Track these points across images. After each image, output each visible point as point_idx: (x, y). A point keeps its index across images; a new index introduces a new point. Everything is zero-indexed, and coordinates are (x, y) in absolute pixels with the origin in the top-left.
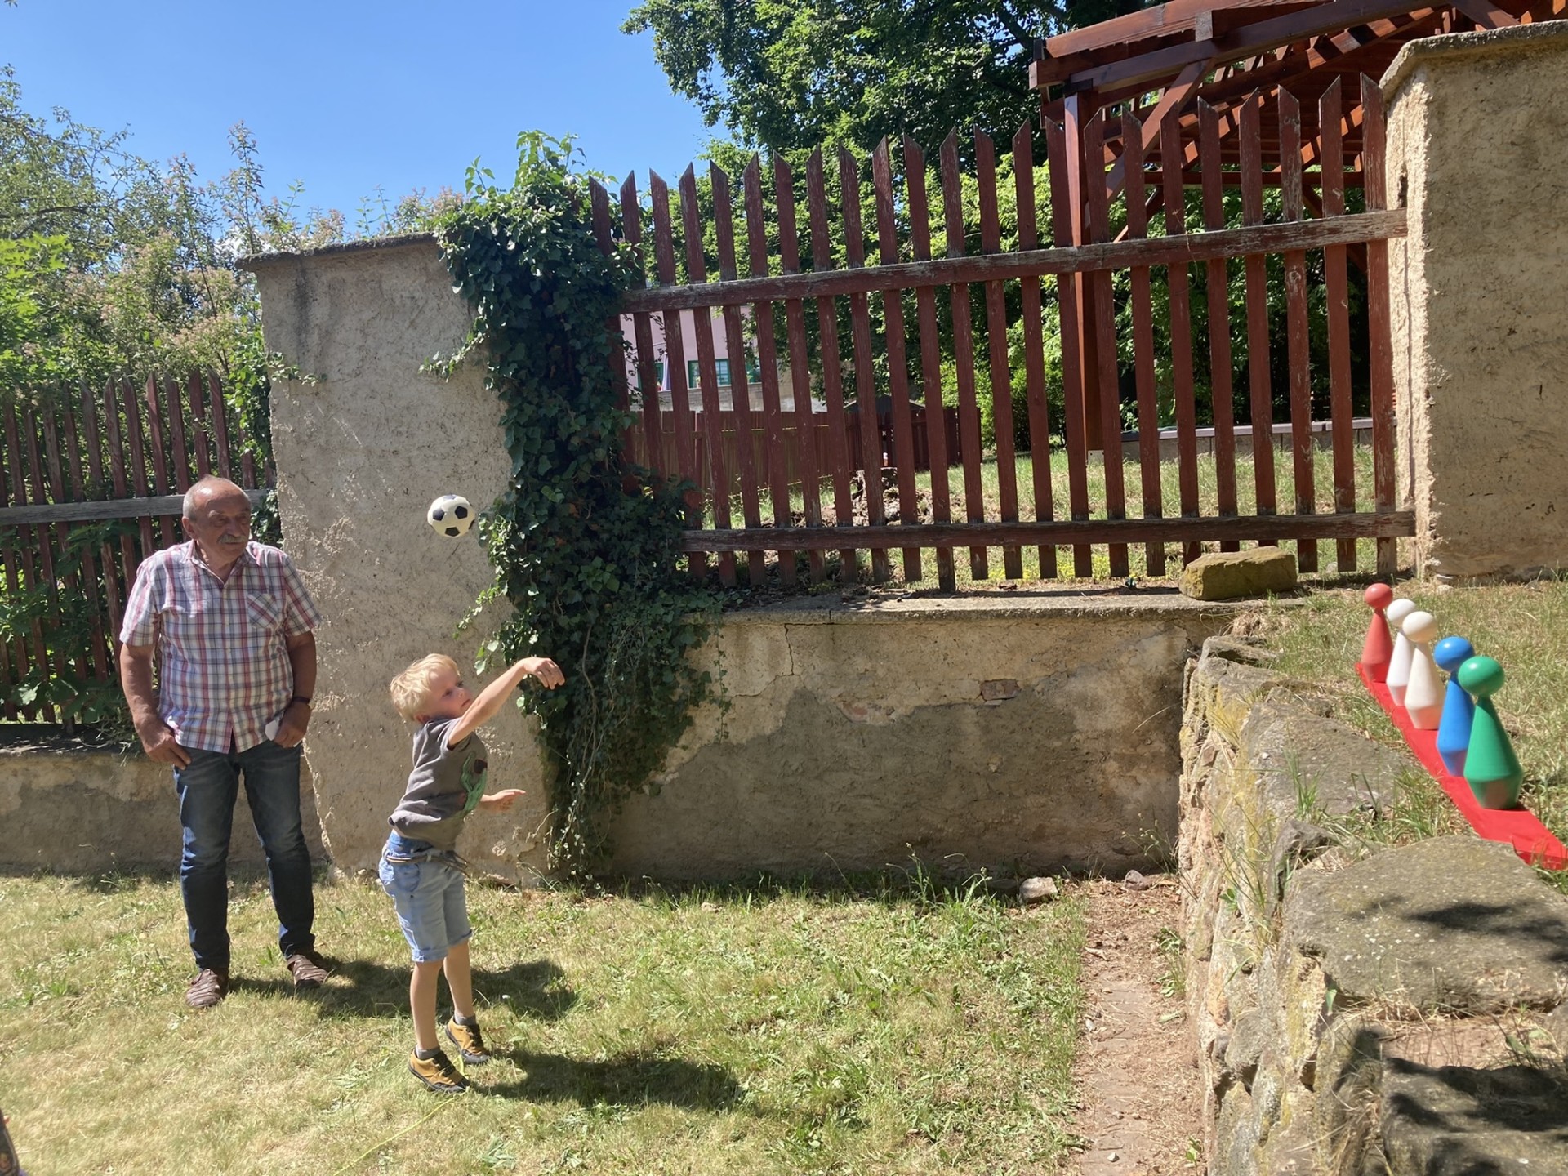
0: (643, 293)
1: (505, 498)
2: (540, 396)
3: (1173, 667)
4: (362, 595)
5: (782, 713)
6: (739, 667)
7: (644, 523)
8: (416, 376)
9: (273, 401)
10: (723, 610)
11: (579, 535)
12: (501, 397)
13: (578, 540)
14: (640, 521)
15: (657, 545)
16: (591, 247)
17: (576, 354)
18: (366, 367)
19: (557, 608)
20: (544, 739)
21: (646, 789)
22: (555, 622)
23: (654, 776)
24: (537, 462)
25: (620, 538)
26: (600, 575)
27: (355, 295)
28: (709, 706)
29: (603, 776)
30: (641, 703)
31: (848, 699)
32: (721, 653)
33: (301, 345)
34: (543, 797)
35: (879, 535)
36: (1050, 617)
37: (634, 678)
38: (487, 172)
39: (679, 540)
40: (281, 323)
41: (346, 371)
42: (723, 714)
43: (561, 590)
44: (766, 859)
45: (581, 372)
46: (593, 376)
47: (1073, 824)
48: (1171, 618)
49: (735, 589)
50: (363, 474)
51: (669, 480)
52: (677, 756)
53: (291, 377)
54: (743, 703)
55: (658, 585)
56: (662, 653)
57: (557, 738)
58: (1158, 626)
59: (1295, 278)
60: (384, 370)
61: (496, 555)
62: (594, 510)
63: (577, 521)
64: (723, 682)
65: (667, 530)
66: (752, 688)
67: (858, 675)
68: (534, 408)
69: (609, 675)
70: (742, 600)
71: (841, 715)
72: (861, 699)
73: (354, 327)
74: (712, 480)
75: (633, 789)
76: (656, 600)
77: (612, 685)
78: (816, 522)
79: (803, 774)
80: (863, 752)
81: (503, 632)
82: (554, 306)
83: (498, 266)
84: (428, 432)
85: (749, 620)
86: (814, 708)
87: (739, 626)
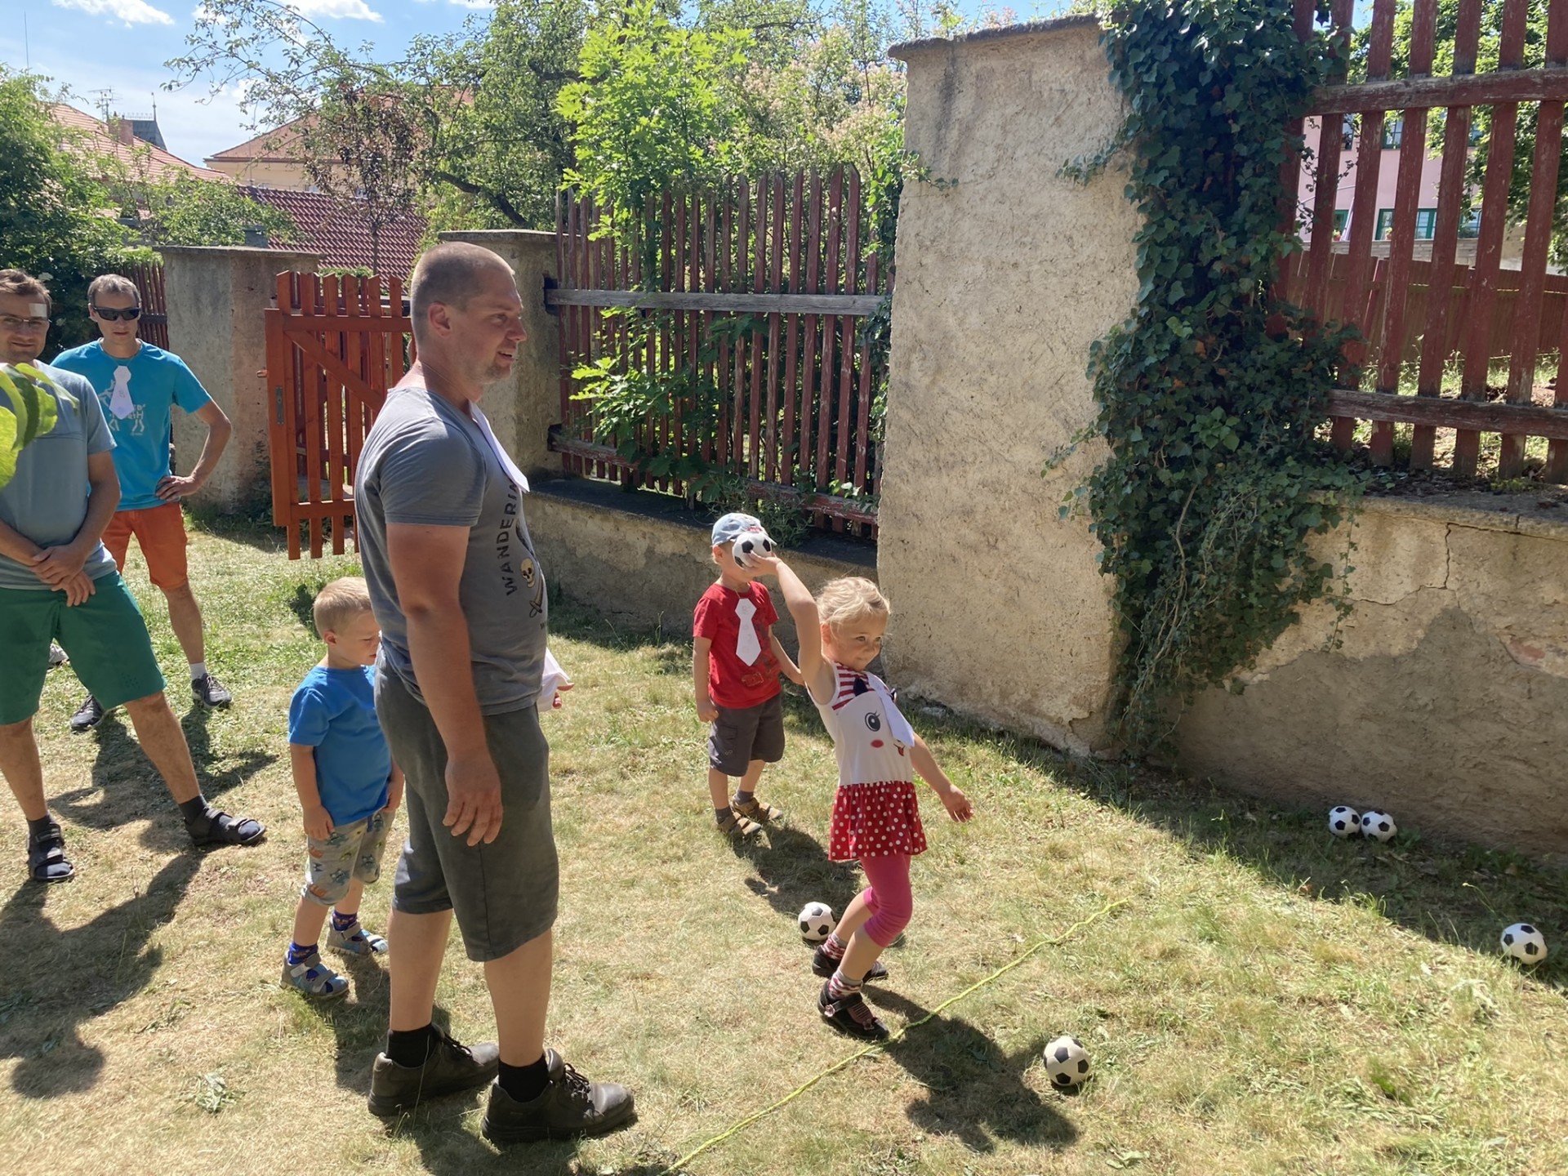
0: (1340, 90)
1: (1123, 327)
2: (1186, 211)
4: (956, 416)
5: (1420, 633)
6: (1375, 566)
7: (1284, 374)
8: (1052, 180)
9: (902, 202)
10: (1365, 493)
11: (1203, 380)
12: (1141, 209)
13: (1199, 384)
14: (1280, 371)
15: (1295, 403)
17: (1239, 163)
18: (1001, 168)
19: (1160, 460)
20: (1118, 603)
21: (1227, 684)
22: (1154, 475)
23: (1239, 672)
24: (1168, 289)
25: (1250, 389)
26: (1217, 429)
27: (1003, 87)
28: (1323, 606)
29: (1179, 660)
30: (1239, 586)
31: (1520, 634)
32: (1352, 545)
33: (939, 141)
34: (1108, 666)
37: (1236, 555)
39: (1325, 399)
40: (923, 117)
41: (980, 171)
42: (1340, 619)
43: (1167, 440)
45: (1242, 184)
46: (1255, 189)
49: (1386, 469)
50: (979, 286)
51: (1327, 326)
52: (1272, 655)
53: (924, 178)
54: (1369, 611)
55: (1287, 450)
56: (1276, 532)
57: (1134, 605)
60: (1019, 173)
61: (1103, 389)
62: (1225, 352)
63: (1202, 362)
64: (1348, 580)
65: (1312, 386)
66: (1385, 595)
67: (1542, 605)
68: (1176, 224)
69: (1206, 546)
70: (1393, 485)
71: (1504, 652)
72: (1539, 637)
73: (995, 123)
74: (1383, 332)
75: (1211, 680)
76: (1281, 468)
77: (1207, 558)
78: (1520, 401)
79: (1432, 712)
80: (1526, 705)
81: (1093, 477)
82: (1224, 103)
83: (1165, 52)
84: (1054, 245)
85: (1398, 510)
86: (1467, 636)
87: (1383, 516)
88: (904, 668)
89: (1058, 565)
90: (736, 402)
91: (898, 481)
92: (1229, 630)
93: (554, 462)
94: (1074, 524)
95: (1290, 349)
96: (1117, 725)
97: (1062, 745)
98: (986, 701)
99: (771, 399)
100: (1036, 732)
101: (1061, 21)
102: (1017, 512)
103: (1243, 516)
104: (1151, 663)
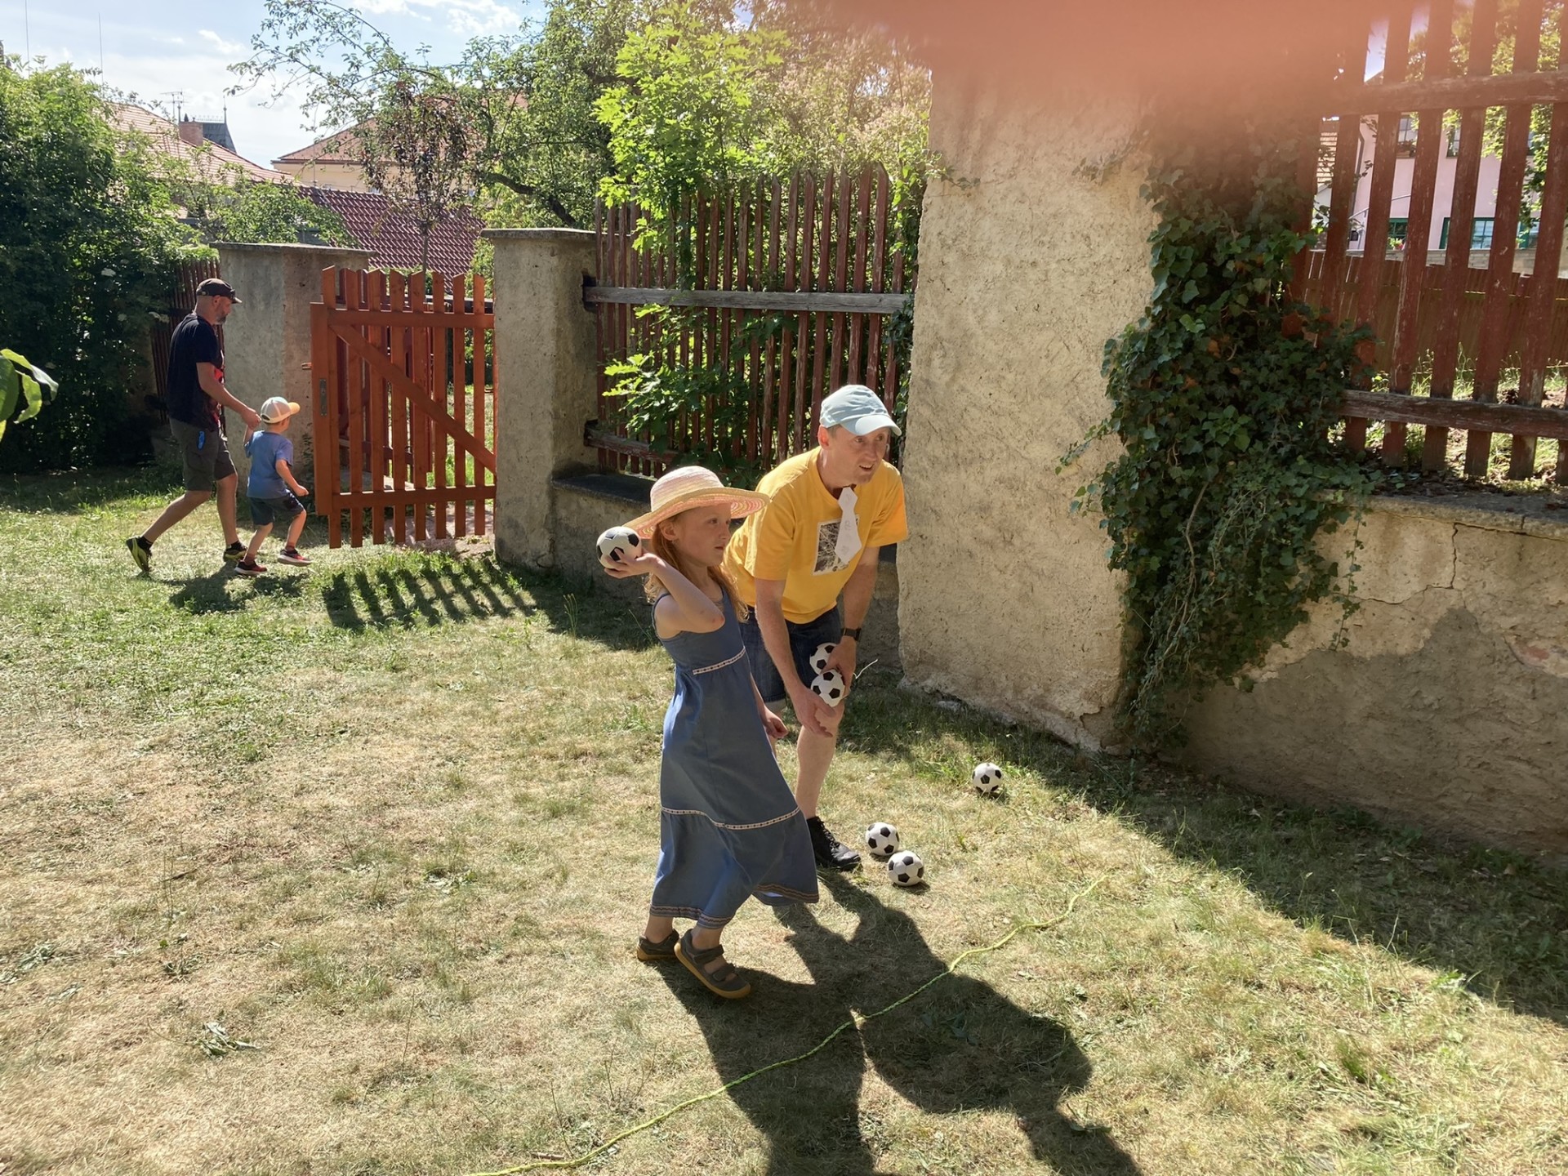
1: (1137, 326)
2: (1201, 210)
4: (974, 412)
5: (1427, 633)
6: (1381, 564)
7: (1298, 373)
8: (1071, 180)
9: (925, 201)
11: (1216, 379)
12: (1156, 208)
13: (1212, 383)
14: (1293, 371)
15: (1308, 402)
18: (1021, 168)
19: (1172, 457)
20: (1129, 599)
21: (1237, 681)
22: (1166, 473)
23: (1249, 670)
24: (1182, 288)
25: (1264, 388)
26: (1229, 427)
28: (1330, 604)
29: (1187, 656)
30: (1247, 583)
31: (1525, 634)
32: (1358, 543)
33: (963, 143)
34: (1118, 662)
37: (1245, 553)
39: (1338, 400)
40: (947, 117)
41: (1002, 171)
42: (1345, 617)
43: (1179, 437)
44: (1366, 799)
49: (1399, 470)
50: (998, 285)
51: (1341, 326)
52: (1280, 654)
53: (947, 177)
54: (1376, 610)
55: (1299, 449)
56: (1285, 530)
57: (1144, 602)
60: (1039, 173)
61: (1115, 387)
62: (1239, 351)
63: (1216, 362)
64: (1353, 578)
65: (1325, 386)
66: (1392, 594)
67: (1547, 606)
68: (1191, 223)
69: (1213, 545)
70: (1403, 485)
71: (1509, 653)
72: (1544, 637)
73: (1017, 123)
74: (1397, 333)
75: (1221, 678)
76: (1291, 467)
77: (1216, 556)
78: (1531, 402)
79: (1437, 711)
80: (1531, 705)
81: (1106, 474)
84: (1071, 244)
85: (1406, 510)
86: (1472, 636)
87: (1391, 516)
88: (921, 662)
89: (1071, 561)
90: (766, 400)
91: (917, 476)
92: (1239, 628)
93: (590, 457)
94: (1087, 520)
95: (1304, 349)
96: (1125, 721)
97: (1072, 739)
98: (1000, 695)
99: (799, 396)
100: (1048, 726)
102: (1032, 507)
104: (1160, 660)
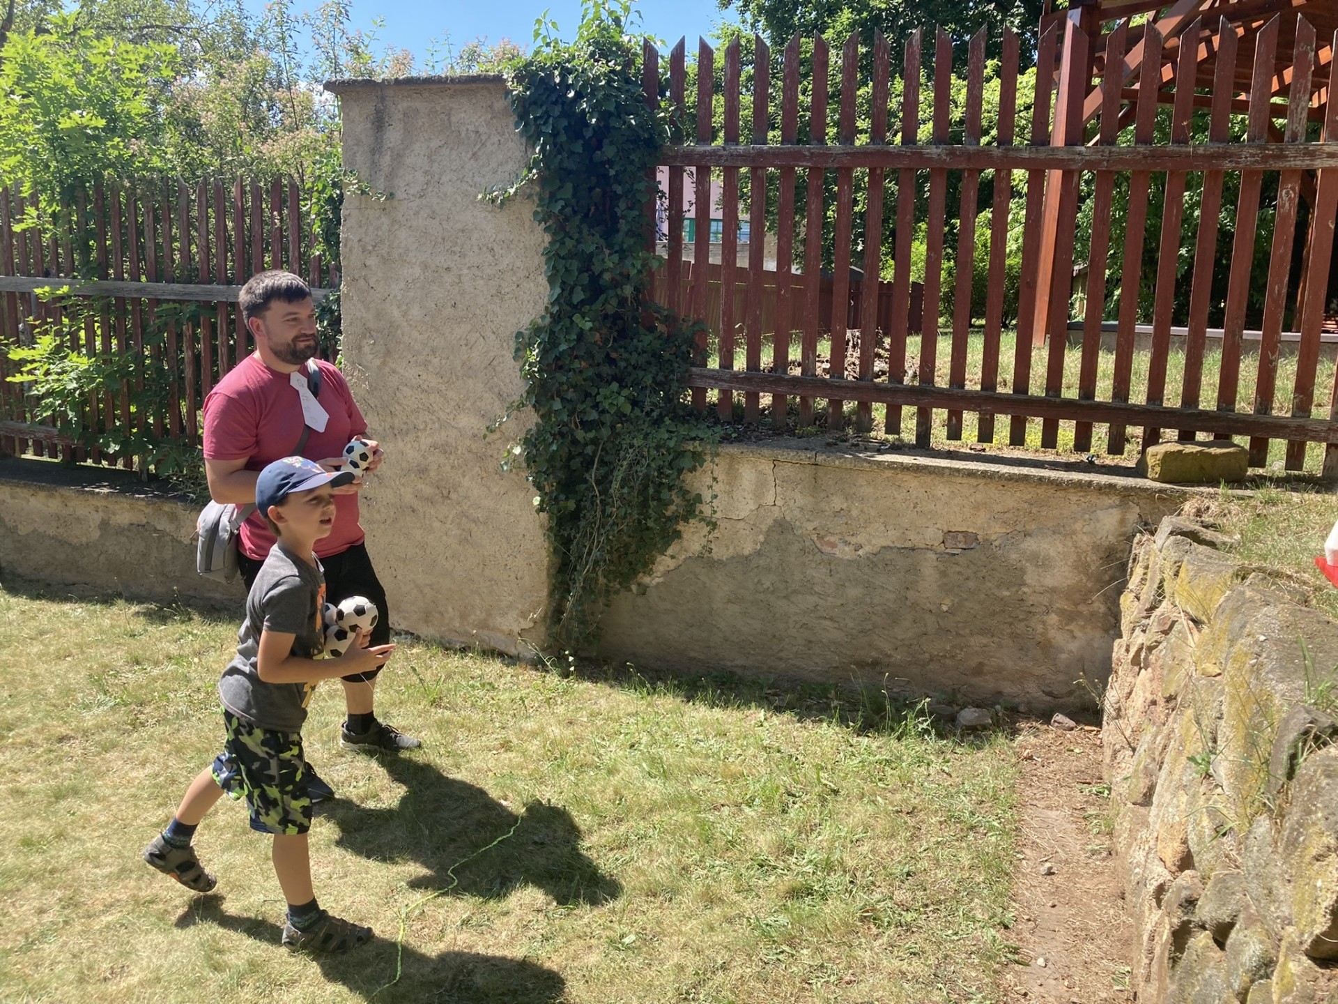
0: (680, 148)
1: (540, 321)
2: (580, 232)
3: (1122, 538)
4: (406, 391)
5: (761, 538)
6: (729, 493)
7: (657, 357)
8: (474, 202)
9: (344, 212)
11: (600, 361)
12: (546, 229)
13: (598, 365)
14: (654, 354)
15: (666, 377)
16: (639, 102)
17: (617, 197)
18: (430, 189)
19: (575, 423)
20: (551, 535)
21: (634, 588)
22: (572, 435)
23: (642, 578)
24: (571, 292)
25: (635, 368)
26: (616, 399)
27: (426, 125)
28: (697, 524)
29: (600, 573)
30: (640, 514)
31: (822, 533)
32: (715, 479)
33: (374, 165)
34: (546, 584)
35: (866, 389)
36: (1017, 481)
37: (636, 492)
38: (554, 24)
39: (687, 375)
40: (358, 143)
41: (412, 192)
42: (710, 533)
43: (580, 407)
44: (731, 661)
45: (619, 214)
46: (629, 219)
47: (1010, 664)
48: (1127, 492)
49: (729, 423)
50: (418, 285)
51: (683, 320)
52: (664, 563)
53: (363, 192)
54: (728, 525)
55: (664, 413)
56: (662, 473)
57: (563, 536)
58: (1115, 500)
59: (1287, 196)
60: (445, 195)
62: (615, 340)
63: (600, 348)
64: (713, 504)
65: (676, 365)
66: (737, 513)
67: (834, 512)
68: (573, 242)
69: (616, 485)
70: (736, 435)
71: (814, 546)
72: (834, 534)
73: (422, 153)
74: (721, 326)
75: (622, 587)
76: (662, 425)
77: (616, 496)
78: (809, 374)
79: (773, 592)
80: (829, 580)
81: (526, 439)
82: (603, 153)
83: (557, 111)
84: (479, 254)
85: (742, 453)
86: (790, 537)
87: (732, 457)
89: (502, 509)
90: (187, 381)
92: (633, 547)
94: (513, 476)
95: (659, 337)
96: (556, 629)
97: (513, 651)
100: (492, 644)
101: (473, 77)
102: (465, 468)
103: (638, 463)
104: (580, 580)
